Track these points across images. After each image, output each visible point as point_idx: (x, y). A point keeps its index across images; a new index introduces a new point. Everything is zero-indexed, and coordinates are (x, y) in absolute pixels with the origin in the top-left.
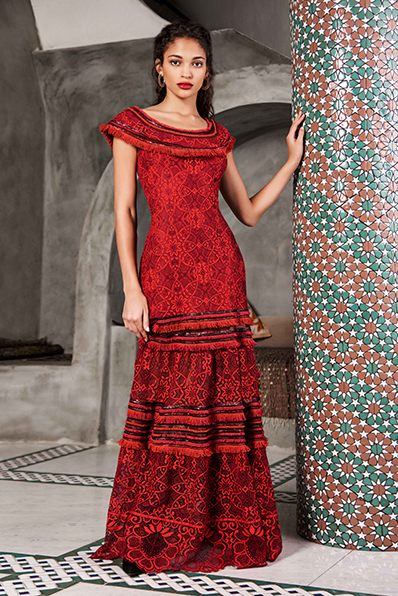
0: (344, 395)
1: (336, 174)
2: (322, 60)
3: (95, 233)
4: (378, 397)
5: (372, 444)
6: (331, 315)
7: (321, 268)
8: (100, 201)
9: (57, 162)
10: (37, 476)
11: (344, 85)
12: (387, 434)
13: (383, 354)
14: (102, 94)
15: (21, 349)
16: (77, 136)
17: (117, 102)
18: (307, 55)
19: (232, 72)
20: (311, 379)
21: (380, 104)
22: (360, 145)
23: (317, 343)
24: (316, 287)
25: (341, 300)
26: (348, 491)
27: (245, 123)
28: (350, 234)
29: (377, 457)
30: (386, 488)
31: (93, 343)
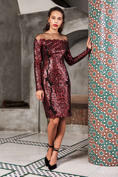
0: (101, 119)
1: (101, 52)
2: (97, 17)
4: (111, 119)
5: (109, 134)
6: (98, 95)
7: (96, 80)
9: (25, 48)
11: (103, 24)
12: (113, 131)
13: (113, 106)
14: (38, 27)
15: (16, 104)
16: (31, 40)
18: (93, 16)
19: (75, 20)
20: (92, 114)
21: (115, 30)
22: (108, 43)
23: (94, 103)
24: (94, 86)
25: (101, 90)
26: (101, 148)
27: (79, 36)
28: (104, 70)
29: (110, 138)
30: (112, 147)
31: (35, 102)
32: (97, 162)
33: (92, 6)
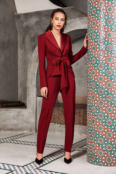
0: (101, 118)
1: (100, 50)
2: (96, 15)
3: (32, 69)
4: (111, 119)
5: (108, 133)
6: (98, 94)
7: (95, 79)
8: (33, 59)
9: (22, 47)
10: (18, 142)
11: (103, 22)
12: (113, 130)
13: (113, 105)
14: (35, 27)
15: (13, 104)
16: (27, 39)
17: (39, 29)
18: (92, 14)
19: (73, 19)
20: (91, 114)
21: (114, 28)
22: (108, 41)
23: (93, 102)
24: (93, 85)
25: (101, 89)
26: (101, 148)
27: (77, 35)
28: (104, 68)
29: (109, 137)
30: (111, 147)
31: (32, 102)
32: (96, 162)
33: (92, 4)
